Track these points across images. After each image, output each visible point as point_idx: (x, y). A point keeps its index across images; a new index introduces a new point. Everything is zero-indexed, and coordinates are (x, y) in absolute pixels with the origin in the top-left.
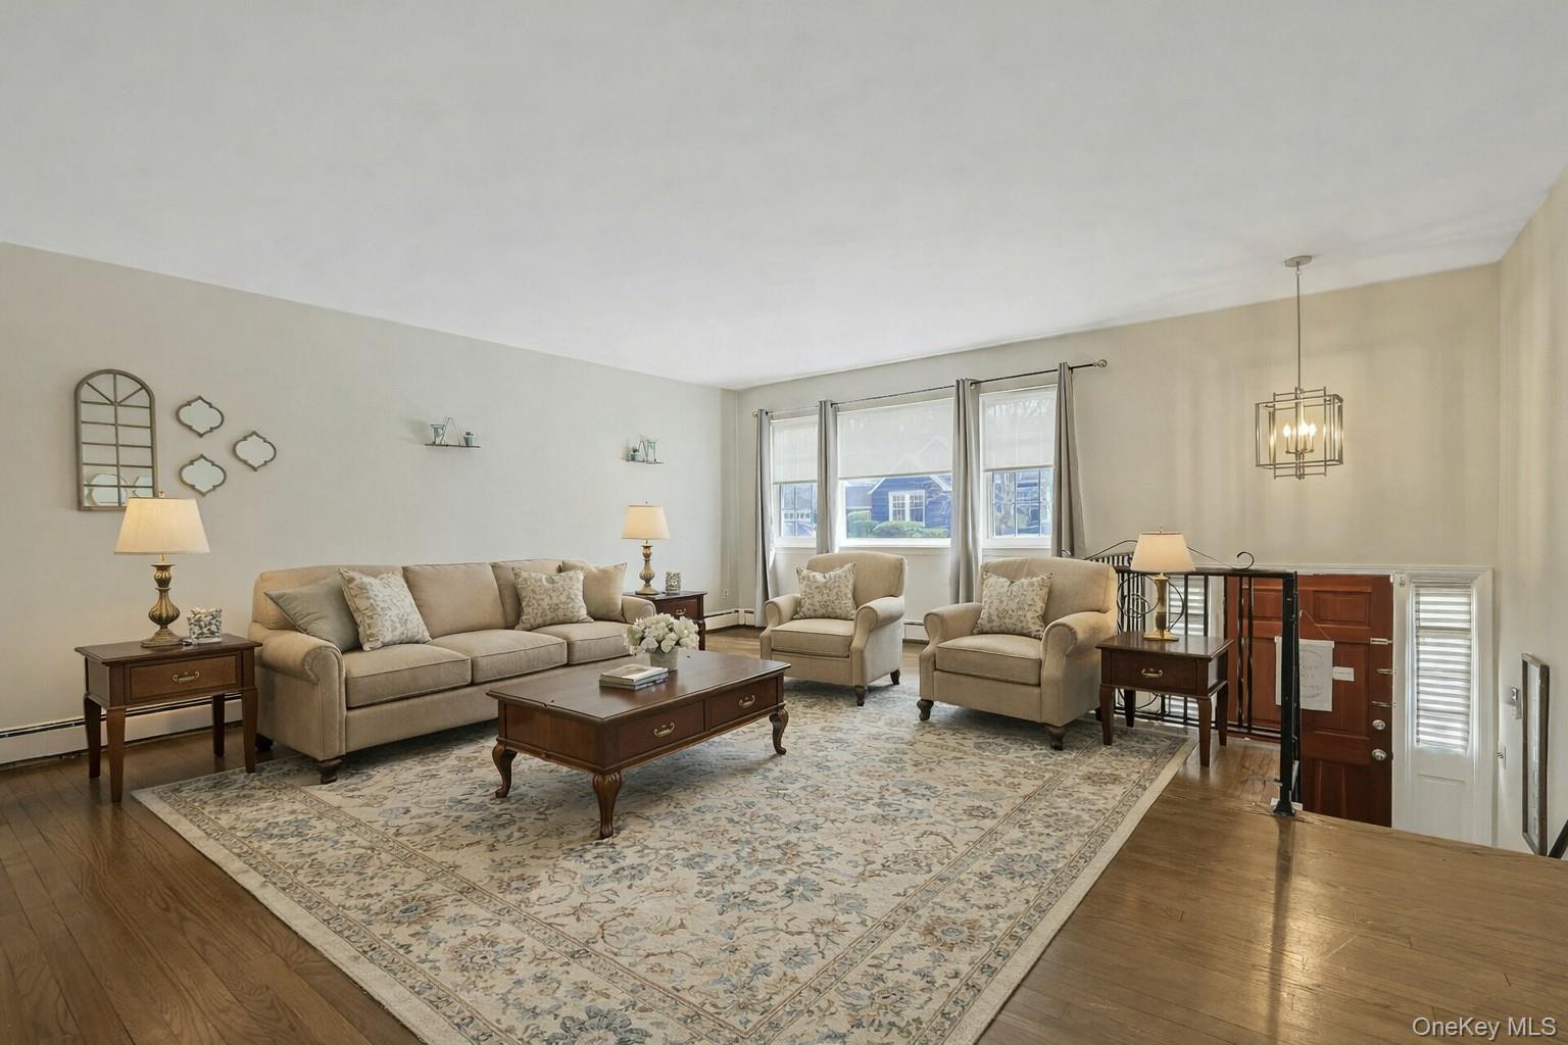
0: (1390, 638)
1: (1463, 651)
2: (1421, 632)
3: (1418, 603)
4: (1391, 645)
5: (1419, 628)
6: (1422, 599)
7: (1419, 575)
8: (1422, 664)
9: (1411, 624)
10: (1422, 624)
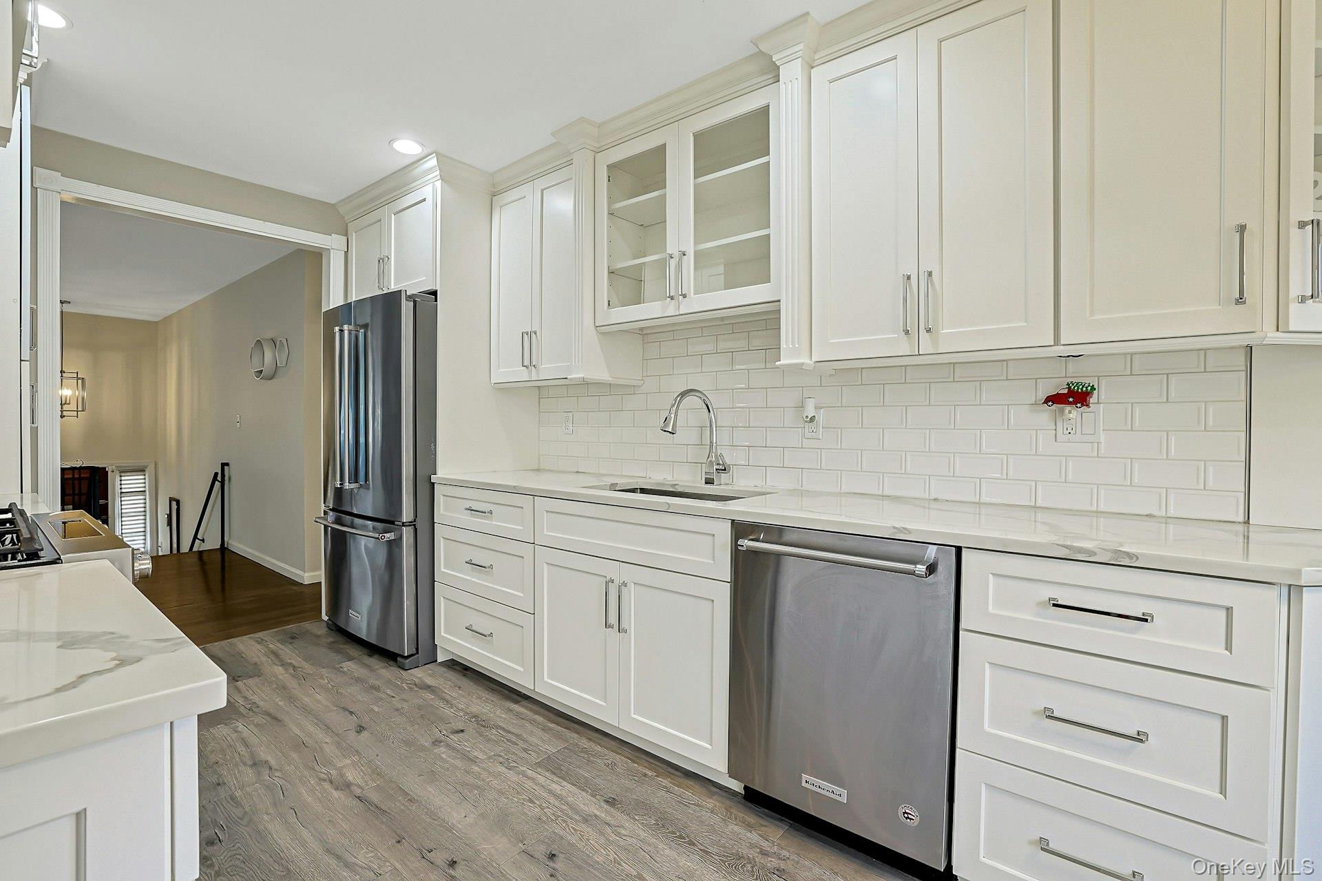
0: (107, 500)
1: (142, 501)
2: (123, 495)
3: (121, 480)
4: (107, 503)
5: (121, 493)
6: (123, 478)
7: (121, 467)
8: (123, 511)
9: (118, 491)
10: (123, 491)
